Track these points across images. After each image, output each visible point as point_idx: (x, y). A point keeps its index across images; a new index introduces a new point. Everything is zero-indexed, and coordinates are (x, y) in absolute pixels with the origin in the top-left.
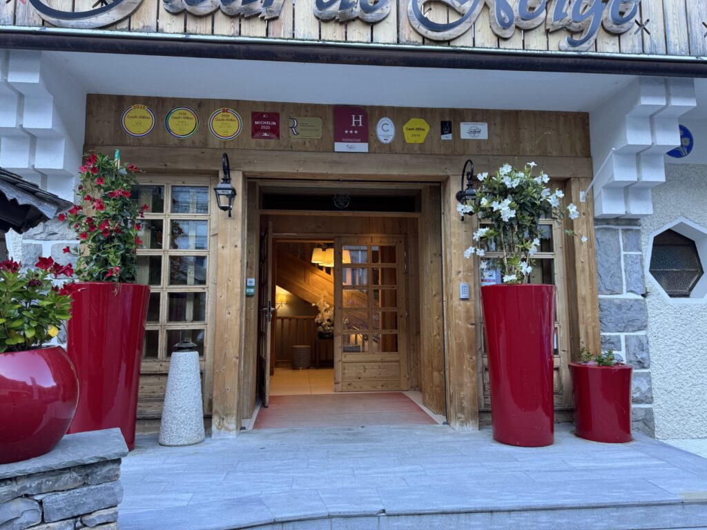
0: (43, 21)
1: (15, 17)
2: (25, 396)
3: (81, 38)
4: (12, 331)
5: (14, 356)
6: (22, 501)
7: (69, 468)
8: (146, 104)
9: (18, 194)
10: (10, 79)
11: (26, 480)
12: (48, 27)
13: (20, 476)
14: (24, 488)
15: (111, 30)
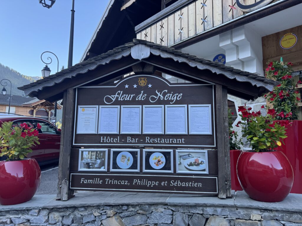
0: (244, 12)
1: (233, 16)
2: (269, 172)
3: (261, 12)
4: (260, 143)
5: (262, 153)
6: (275, 222)
7: (296, 212)
8: (291, 32)
9: (256, 82)
10: (234, 41)
11: (276, 212)
12: (246, 14)
13: (273, 210)
14: (275, 216)
15: (275, 2)
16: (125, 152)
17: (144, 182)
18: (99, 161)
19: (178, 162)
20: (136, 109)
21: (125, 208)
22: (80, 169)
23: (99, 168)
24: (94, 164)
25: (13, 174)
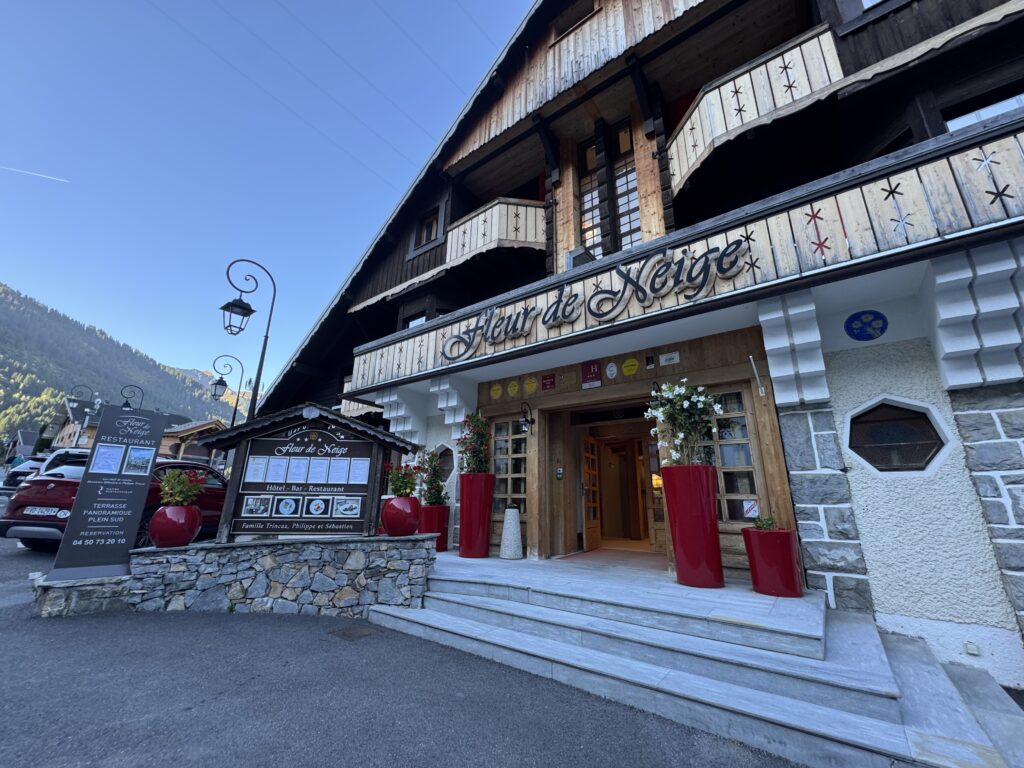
8: (499, 382)
16: (289, 499)
17: (303, 526)
18: (262, 508)
19: (335, 508)
20: (304, 461)
21: (280, 547)
22: (243, 515)
23: (262, 513)
24: (257, 510)
25: (175, 519)
